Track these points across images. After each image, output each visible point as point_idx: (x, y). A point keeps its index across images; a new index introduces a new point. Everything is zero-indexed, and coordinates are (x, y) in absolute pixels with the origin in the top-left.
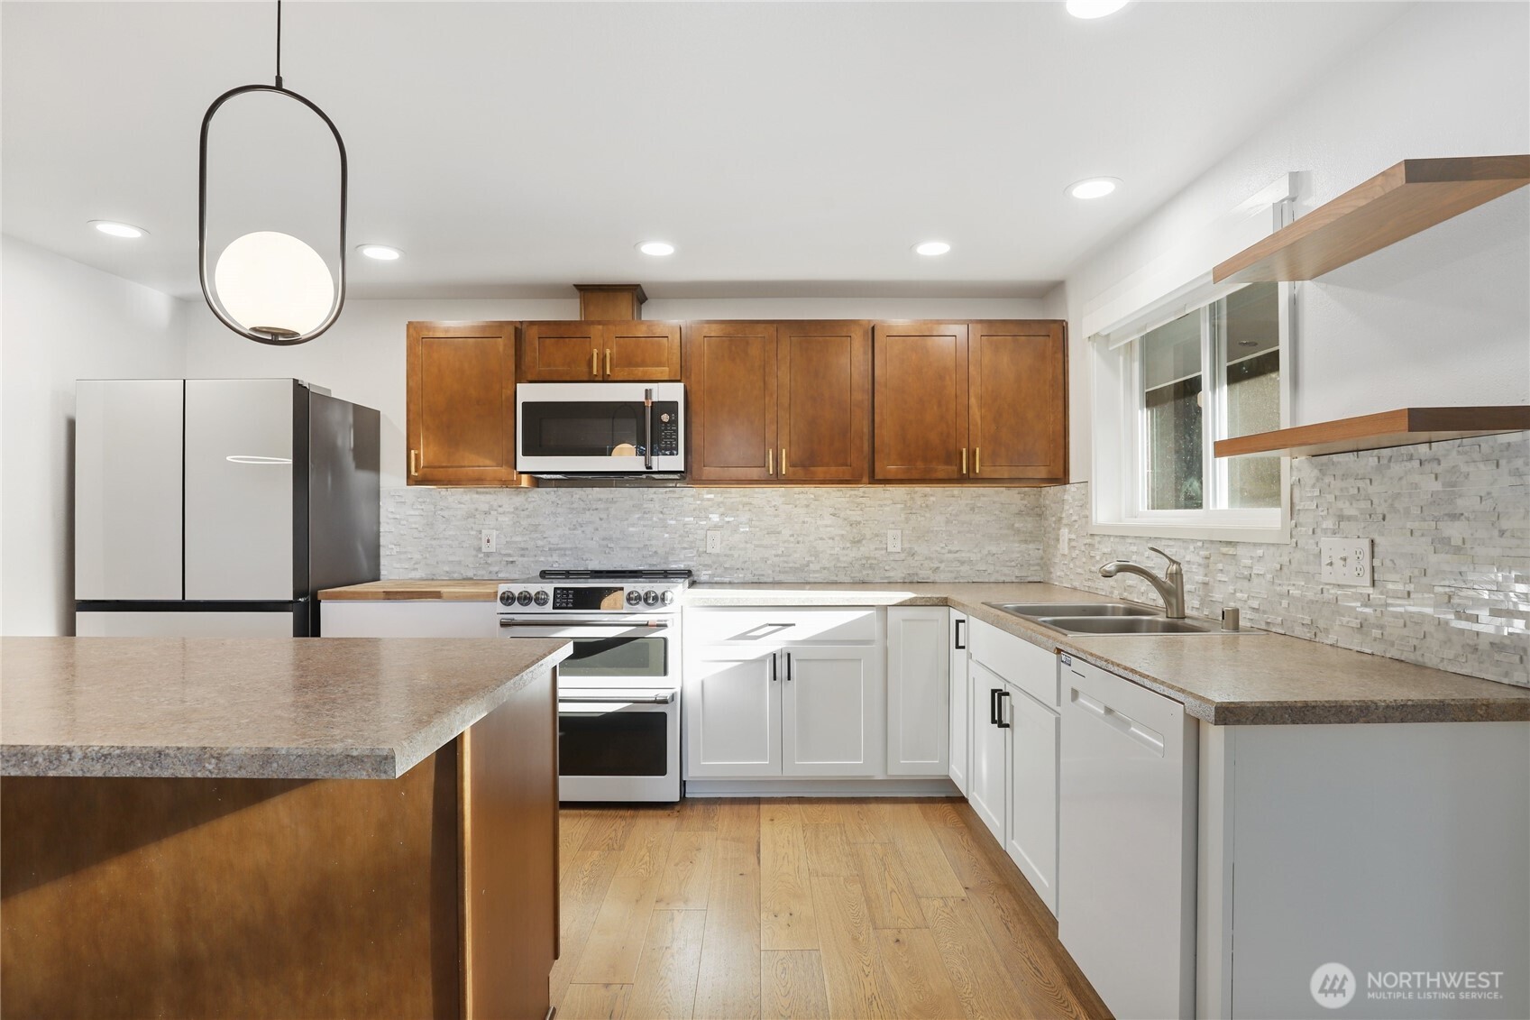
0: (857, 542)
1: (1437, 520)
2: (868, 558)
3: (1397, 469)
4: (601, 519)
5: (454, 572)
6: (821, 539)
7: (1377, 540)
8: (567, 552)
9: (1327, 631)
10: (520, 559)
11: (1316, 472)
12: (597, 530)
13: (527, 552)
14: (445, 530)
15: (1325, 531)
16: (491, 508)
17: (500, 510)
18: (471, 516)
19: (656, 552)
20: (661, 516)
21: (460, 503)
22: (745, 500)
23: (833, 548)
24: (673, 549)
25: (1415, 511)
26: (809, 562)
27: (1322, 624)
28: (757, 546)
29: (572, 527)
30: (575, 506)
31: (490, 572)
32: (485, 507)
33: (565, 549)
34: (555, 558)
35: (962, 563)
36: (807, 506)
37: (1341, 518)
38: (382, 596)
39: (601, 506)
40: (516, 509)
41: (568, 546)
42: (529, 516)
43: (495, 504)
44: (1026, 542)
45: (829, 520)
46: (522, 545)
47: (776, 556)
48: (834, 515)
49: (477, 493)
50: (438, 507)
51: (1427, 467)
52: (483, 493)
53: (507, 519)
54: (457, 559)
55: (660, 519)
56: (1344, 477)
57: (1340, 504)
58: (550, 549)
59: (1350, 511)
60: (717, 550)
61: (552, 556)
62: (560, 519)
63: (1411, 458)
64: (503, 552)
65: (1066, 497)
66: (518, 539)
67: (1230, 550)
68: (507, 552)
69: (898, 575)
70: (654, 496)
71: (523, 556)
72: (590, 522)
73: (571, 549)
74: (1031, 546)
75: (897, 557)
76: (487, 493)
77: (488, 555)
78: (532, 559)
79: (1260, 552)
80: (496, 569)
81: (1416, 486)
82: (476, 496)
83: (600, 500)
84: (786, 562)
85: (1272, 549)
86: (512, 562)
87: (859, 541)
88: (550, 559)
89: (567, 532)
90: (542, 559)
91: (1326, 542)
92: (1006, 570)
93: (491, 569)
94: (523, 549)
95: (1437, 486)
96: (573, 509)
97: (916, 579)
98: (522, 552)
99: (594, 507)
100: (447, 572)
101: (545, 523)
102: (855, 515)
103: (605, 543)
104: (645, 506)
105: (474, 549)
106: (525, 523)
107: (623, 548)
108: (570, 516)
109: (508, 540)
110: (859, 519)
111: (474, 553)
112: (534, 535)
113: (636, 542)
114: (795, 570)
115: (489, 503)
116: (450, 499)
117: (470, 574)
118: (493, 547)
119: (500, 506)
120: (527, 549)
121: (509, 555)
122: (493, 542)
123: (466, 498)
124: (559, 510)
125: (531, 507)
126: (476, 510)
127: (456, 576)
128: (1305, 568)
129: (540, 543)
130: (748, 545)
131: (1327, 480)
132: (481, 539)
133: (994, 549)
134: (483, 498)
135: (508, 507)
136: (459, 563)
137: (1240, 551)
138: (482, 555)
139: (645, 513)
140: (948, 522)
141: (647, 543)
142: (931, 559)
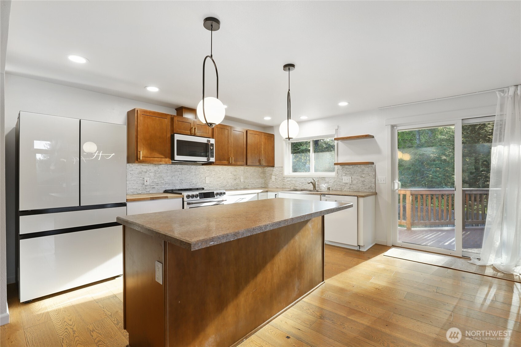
0: (235, 180)
1: (361, 174)
2: (237, 183)
3: (355, 168)
4: (180, 174)
5: (134, 192)
6: (229, 179)
7: (352, 177)
8: (170, 184)
9: (344, 189)
10: (156, 187)
11: (342, 168)
12: (179, 177)
13: (158, 185)
14: (131, 178)
15: (343, 176)
16: (147, 171)
17: (150, 171)
18: (140, 173)
19: (194, 183)
20: (195, 173)
21: (136, 169)
22: (214, 169)
23: (231, 181)
24: (198, 182)
25: (358, 173)
26: (227, 185)
27: (343, 188)
28: (216, 181)
29: (172, 176)
30: (172, 170)
31: (147, 191)
32: (145, 170)
33: (170, 183)
34: (167, 186)
35: (253, 184)
36: (226, 171)
37: (346, 174)
38: (150, 199)
39: (179, 170)
40: (155, 171)
41: (171, 182)
42: (159, 173)
43: (148, 169)
44: (262, 179)
45: (230, 174)
46: (157, 182)
47: (220, 183)
48: (231, 173)
49: (142, 165)
50: (129, 170)
51: (360, 168)
52: (144, 166)
53: (152, 174)
54: (135, 187)
55: (195, 174)
56: (347, 169)
57: (346, 172)
58: (165, 183)
59: (347, 173)
60: (208, 182)
61: (166, 185)
62: (168, 174)
63: (357, 167)
64: (151, 185)
65: (274, 170)
66: (156, 180)
67: (324, 179)
68: (152, 185)
69: (242, 187)
70: (193, 168)
71: (157, 186)
72: (177, 175)
73: (171, 183)
74: (263, 180)
75: (242, 183)
76: (146, 166)
77: (146, 186)
78: (160, 187)
79: (331, 179)
80: (149, 190)
81: (358, 170)
82: (142, 167)
83: (179, 168)
84: (222, 185)
85: (333, 178)
86: (154, 188)
87: (236, 179)
88: (165, 186)
89: (170, 178)
90: (163, 186)
91: (343, 177)
92: (259, 185)
93: (147, 190)
94: (157, 184)
95: (361, 170)
96: (172, 171)
97: (245, 188)
98: (157, 185)
99: (178, 170)
100: (132, 192)
101: (164, 175)
102: (235, 173)
103: (181, 181)
104: (191, 170)
105: (142, 184)
106: (158, 175)
107: (186, 182)
108: (171, 173)
109: (153, 181)
110: (236, 174)
111: (142, 185)
112: (161, 179)
113: (189, 181)
114: (224, 187)
115: (146, 169)
116: (133, 167)
117: (140, 192)
118: (148, 183)
119: (150, 170)
120: (158, 183)
121: (153, 186)
122: (148, 181)
123: (139, 167)
124: (168, 171)
125: (159, 170)
126: (142, 171)
127: (135, 193)
128: (340, 181)
129: (162, 181)
130: (214, 181)
131: (344, 169)
132: (144, 180)
133: (257, 181)
134: (144, 167)
135: (153, 171)
136: (136, 189)
137: (326, 179)
138: (144, 186)
139: (191, 172)
140: (251, 175)
141: (192, 181)
142: (247, 183)
